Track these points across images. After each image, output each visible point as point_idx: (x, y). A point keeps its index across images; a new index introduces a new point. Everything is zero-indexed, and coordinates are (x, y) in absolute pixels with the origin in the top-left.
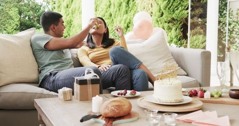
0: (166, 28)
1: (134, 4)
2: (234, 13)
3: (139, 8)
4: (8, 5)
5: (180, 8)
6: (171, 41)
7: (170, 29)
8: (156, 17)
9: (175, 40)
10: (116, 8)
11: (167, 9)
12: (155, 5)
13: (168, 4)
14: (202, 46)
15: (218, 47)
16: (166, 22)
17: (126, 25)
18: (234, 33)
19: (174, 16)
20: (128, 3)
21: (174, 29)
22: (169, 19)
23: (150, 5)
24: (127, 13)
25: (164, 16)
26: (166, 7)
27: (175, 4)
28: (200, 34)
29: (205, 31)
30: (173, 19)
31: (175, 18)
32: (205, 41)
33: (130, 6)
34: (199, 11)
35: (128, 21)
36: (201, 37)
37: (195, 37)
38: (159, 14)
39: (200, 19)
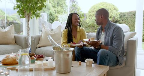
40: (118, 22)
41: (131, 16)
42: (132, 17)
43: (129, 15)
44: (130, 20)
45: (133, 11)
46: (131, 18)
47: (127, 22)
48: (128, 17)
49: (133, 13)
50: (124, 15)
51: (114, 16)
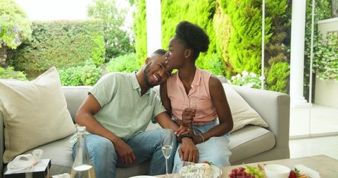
0: (244, 55)
1: (212, 29)
2: (324, 37)
3: (217, 33)
4: (94, 33)
6: (251, 69)
7: (249, 56)
8: (234, 44)
9: (255, 68)
11: (245, 34)
12: (232, 30)
13: (246, 29)
14: (285, 75)
15: (305, 75)
16: (245, 49)
18: (323, 59)
19: (253, 42)
21: (253, 56)
22: (248, 45)
23: (228, 30)
25: (242, 42)
26: (244, 32)
27: (254, 29)
28: (283, 61)
29: (289, 58)
30: (252, 45)
31: (255, 44)
32: (289, 69)
33: (208, 30)
34: (282, 36)
36: (284, 65)
37: (277, 65)
38: (236, 40)
39: (283, 45)
40: (28, 45)
41: (60, 31)
42: (62, 35)
43: (55, 31)
44: (57, 41)
45: (62, 21)
46: (60, 37)
47: (51, 46)
48: (53, 34)
49: (63, 26)
50: (42, 30)
51: (20, 29)
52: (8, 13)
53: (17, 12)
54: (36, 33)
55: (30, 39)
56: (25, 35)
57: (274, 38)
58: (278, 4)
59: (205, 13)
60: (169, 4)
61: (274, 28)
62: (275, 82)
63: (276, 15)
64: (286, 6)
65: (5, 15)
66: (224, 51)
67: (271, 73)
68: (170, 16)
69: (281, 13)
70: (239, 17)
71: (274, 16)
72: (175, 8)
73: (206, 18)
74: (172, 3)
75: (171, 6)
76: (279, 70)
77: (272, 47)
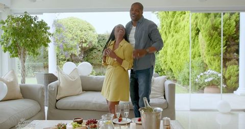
5: (218, 46)
7: (214, 60)
9: (218, 68)
10: (188, 44)
11: (210, 47)
13: (210, 43)
14: (236, 73)
16: (212, 55)
17: (193, 56)
19: (215, 52)
20: (194, 41)
21: (217, 60)
22: (213, 53)
24: (193, 48)
25: (210, 51)
27: (215, 44)
28: (235, 64)
30: (216, 54)
32: (239, 70)
33: (196, 42)
35: (194, 53)
36: (235, 66)
37: (231, 66)
39: (235, 54)
40: (95, 49)
50: (104, 39)
51: (91, 40)
52: (85, 31)
53: (90, 30)
54: (101, 42)
55: (97, 45)
56: (94, 43)
57: (229, 49)
58: (229, 29)
59: (193, 31)
60: (175, 24)
61: (228, 43)
62: (229, 78)
63: (229, 35)
64: (235, 30)
65: (84, 32)
66: (203, 56)
67: (227, 72)
68: (176, 32)
69: (232, 34)
70: (206, 36)
71: (227, 36)
72: (179, 27)
73: (194, 34)
74: (177, 23)
75: (177, 25)
76: (232, 70)
77: (228, 55)
